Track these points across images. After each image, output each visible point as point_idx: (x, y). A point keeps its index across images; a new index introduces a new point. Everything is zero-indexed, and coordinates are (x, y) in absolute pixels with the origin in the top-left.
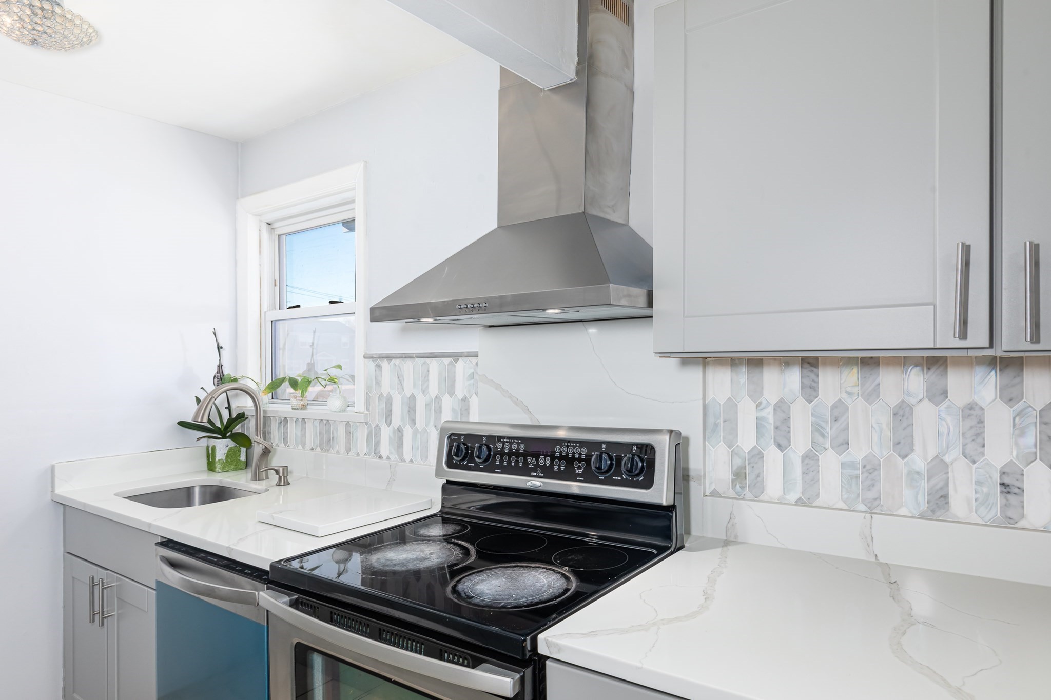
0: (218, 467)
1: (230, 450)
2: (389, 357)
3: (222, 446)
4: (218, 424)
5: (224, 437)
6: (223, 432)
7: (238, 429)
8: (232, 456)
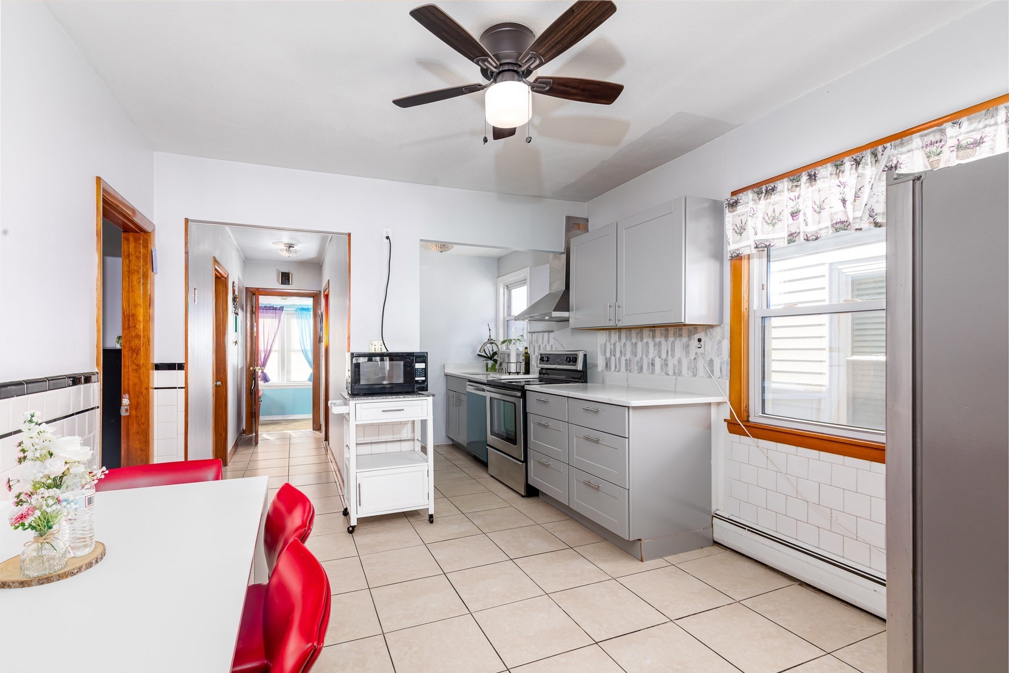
0: (489, 370)
1: (493, 364)
2: (534, 332)
3: (490, 363)
4: (489, 356)
5: (491, 360)
6: (491, 358)
7: (495, 357)
8: (493, 367)
